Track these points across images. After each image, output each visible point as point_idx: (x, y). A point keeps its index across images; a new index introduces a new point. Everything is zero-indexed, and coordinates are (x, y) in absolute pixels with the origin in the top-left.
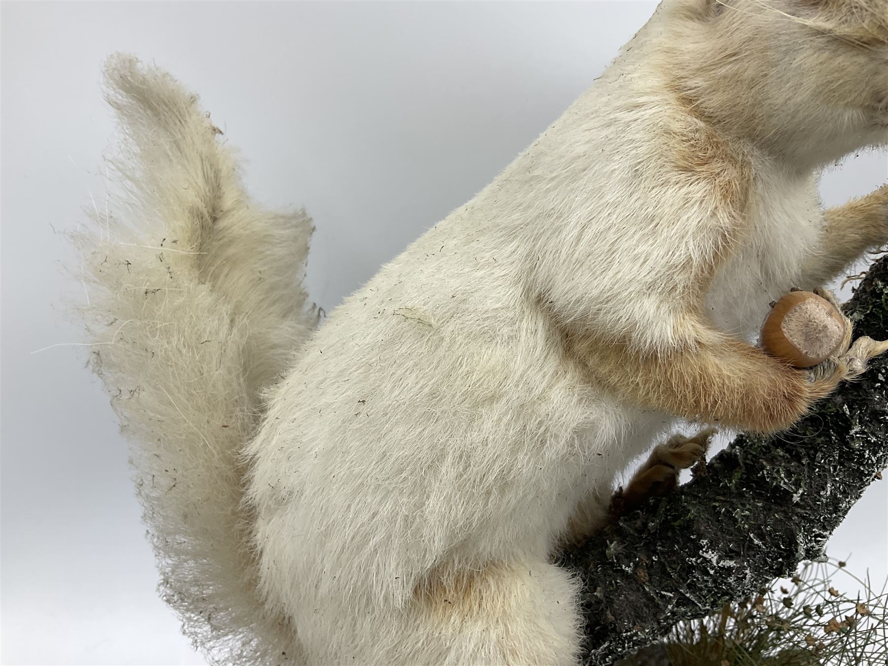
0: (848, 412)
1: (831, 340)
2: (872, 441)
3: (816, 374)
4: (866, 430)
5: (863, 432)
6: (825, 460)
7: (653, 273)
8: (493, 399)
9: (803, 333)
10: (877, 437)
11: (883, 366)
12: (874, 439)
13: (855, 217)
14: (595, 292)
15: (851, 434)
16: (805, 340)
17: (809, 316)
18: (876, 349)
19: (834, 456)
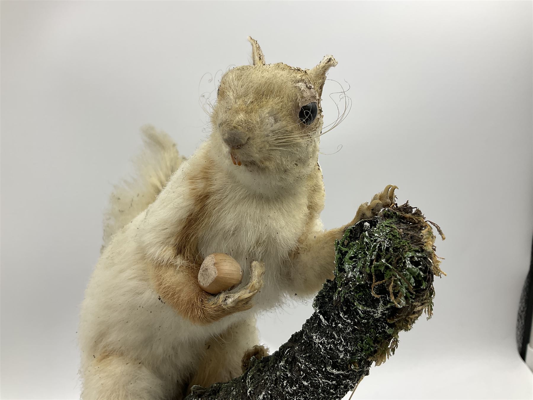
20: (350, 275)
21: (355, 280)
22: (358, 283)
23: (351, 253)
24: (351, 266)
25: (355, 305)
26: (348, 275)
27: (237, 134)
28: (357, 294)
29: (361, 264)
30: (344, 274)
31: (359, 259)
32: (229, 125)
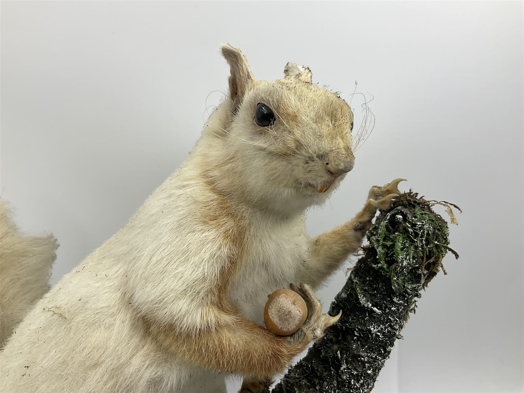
0: (339, 356)
1: (295, 319)
2: (355, 374)
3: (294, 339)
4: (350, 367)
5: (349, 369)
6: (328, 387)
7: (185, 284)
8: (96, 365)
9: (278, 316)
10: (357, 371)
11: (357, 326)
12: (355, 373)
13: (335, 238)
14: (153, 297)
15: (341, 370)
16: (280, 320)
17: (280, 305)
18: (329, 322)
19: (333, 384)
21: (408, 266)
22: (411, 268)
23: (399, 245)
24: (404, 256)
26: (403, 264)
29: (412, 251)
30: (398, 264)
31: (407, 247)
32: (340, 154)
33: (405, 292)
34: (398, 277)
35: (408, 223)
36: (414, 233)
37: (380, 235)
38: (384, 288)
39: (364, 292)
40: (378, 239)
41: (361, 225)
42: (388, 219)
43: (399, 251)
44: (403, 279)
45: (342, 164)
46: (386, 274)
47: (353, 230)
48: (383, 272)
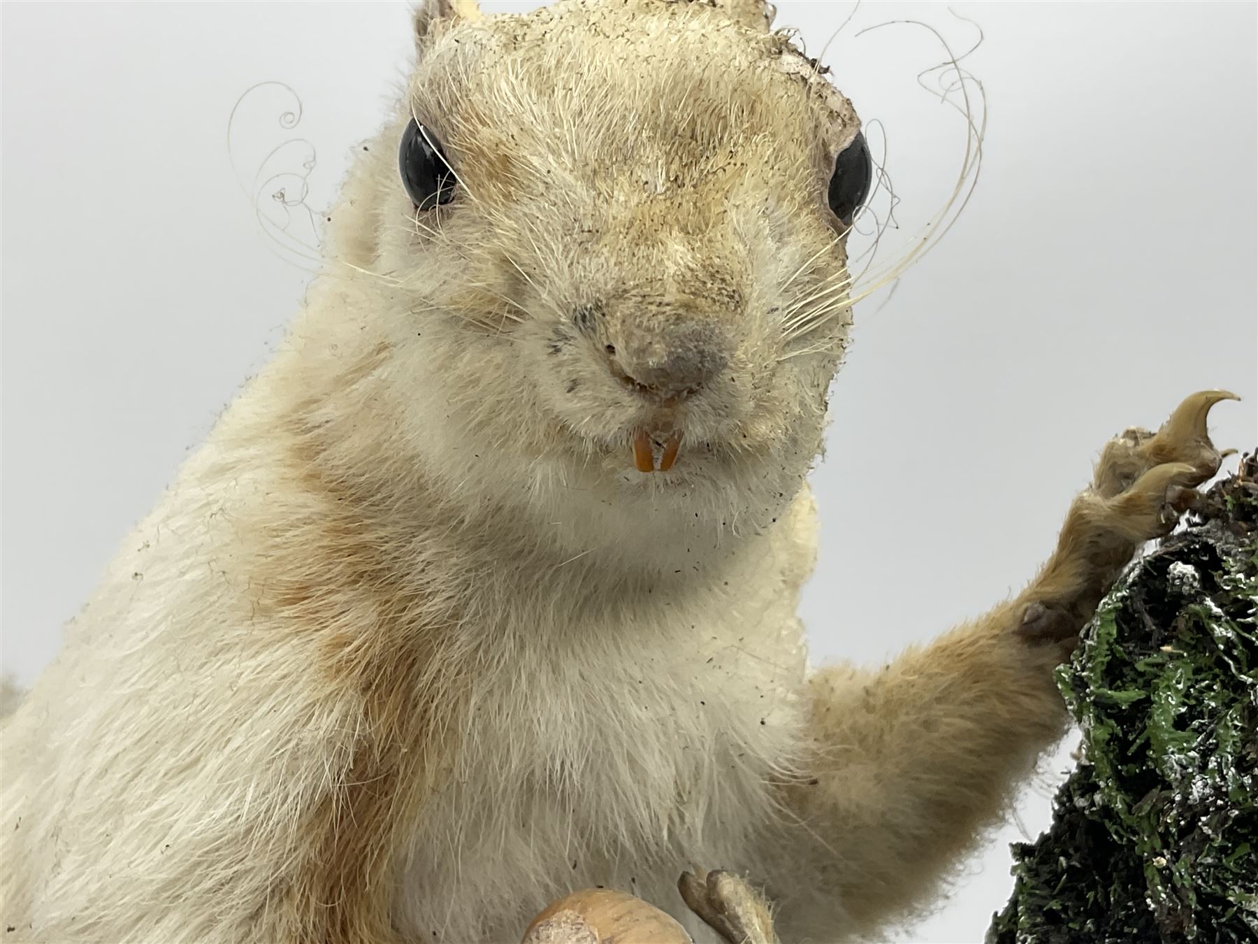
20: (1198, 789)
21: (1220, 802)
22: (1237, 812)
23: (1170, 703)
24: (1192, 754)
25: (1231, 904)
26: (1191, 793)
27: (707, 332)
28: (1227, 855)
29: (1234, 733)
30: (1165, 793)
31: (1213, 714)
32: (651, 303)
33: (1235, 931)
34: (1176, 857)
35: (1213, 600)
36: (1244, 646)
37: (1090, 658)
38: (1130, 908)
39: (1044, 924)
40: (1081, 678)
41: (1052, 614)
42: (1134, 584)
43: (1167, 731)
44: (1215, 867)
45: (657, 346)
46: (1130, 840)
47: (1016, 639)
48: (1117, 833)
